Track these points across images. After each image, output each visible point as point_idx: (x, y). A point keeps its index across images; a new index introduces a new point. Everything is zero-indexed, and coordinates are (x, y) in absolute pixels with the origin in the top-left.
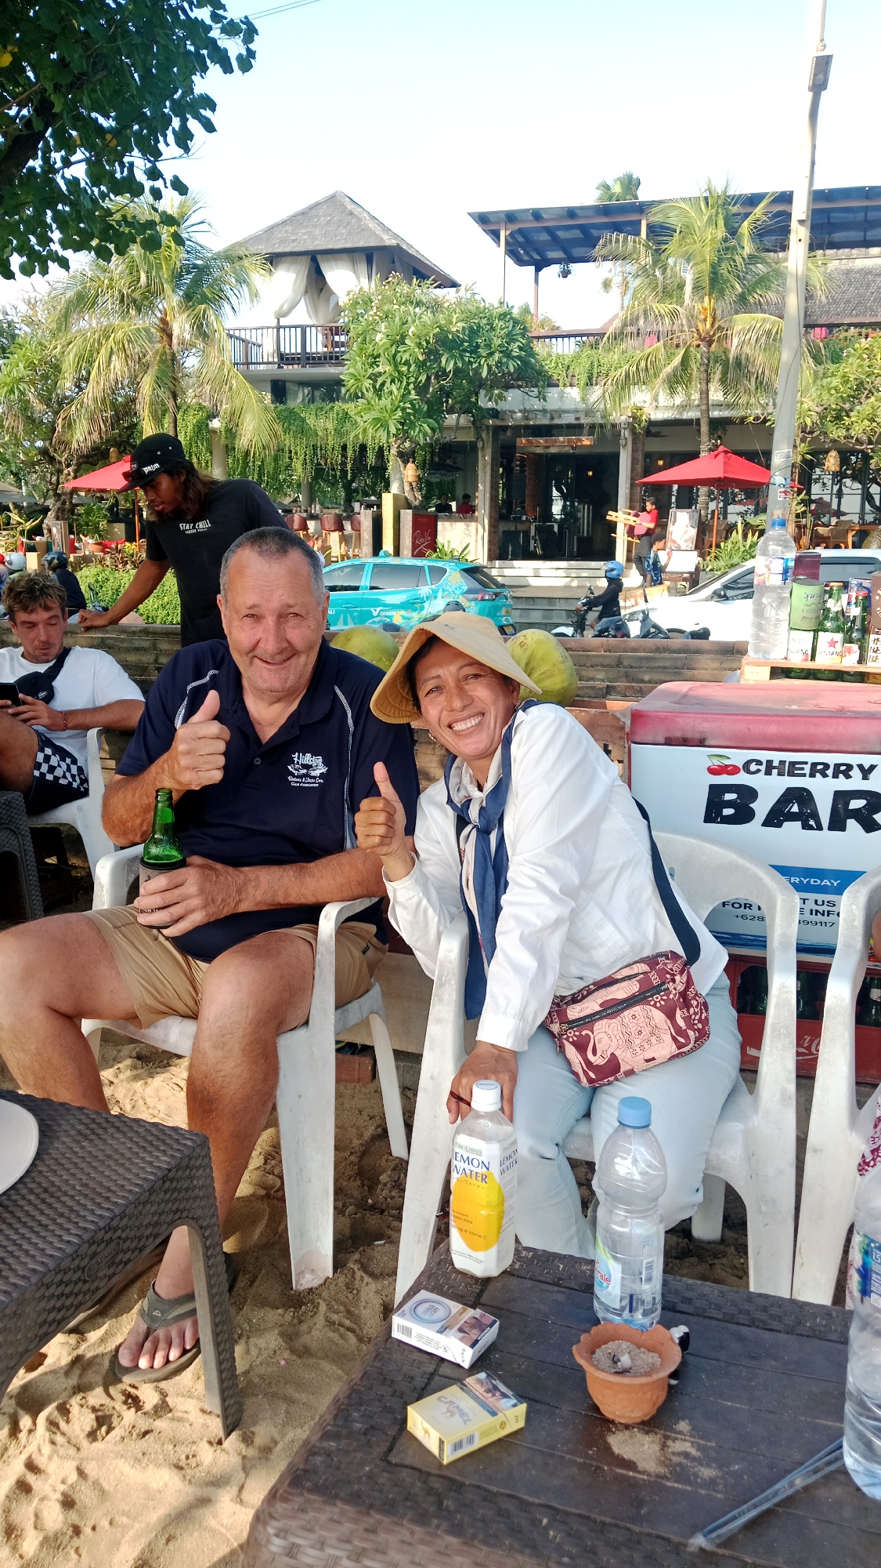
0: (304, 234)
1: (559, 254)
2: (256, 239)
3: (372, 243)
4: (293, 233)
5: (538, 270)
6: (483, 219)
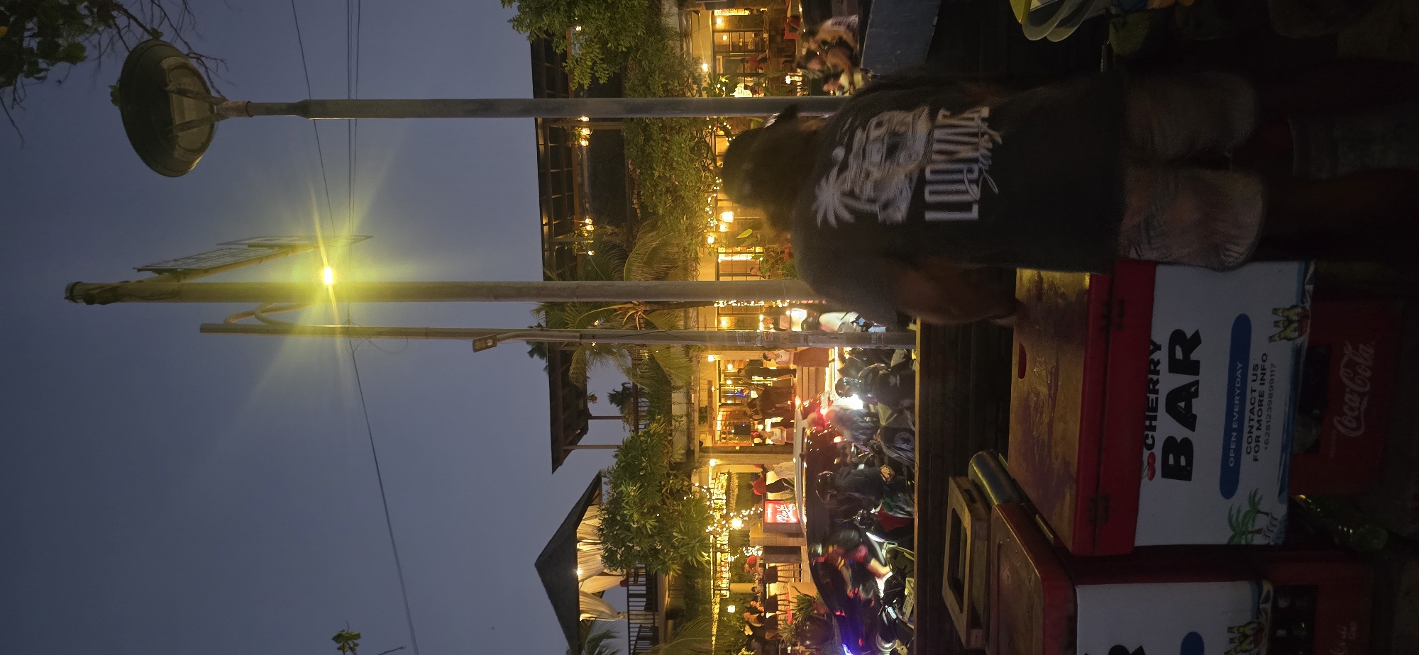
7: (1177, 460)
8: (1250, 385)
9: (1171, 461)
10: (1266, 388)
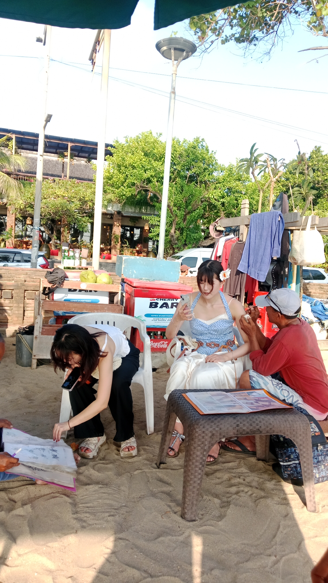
7: (153, 305)
8: (167, 318)
9: (153, 304)
10: (167, 321)
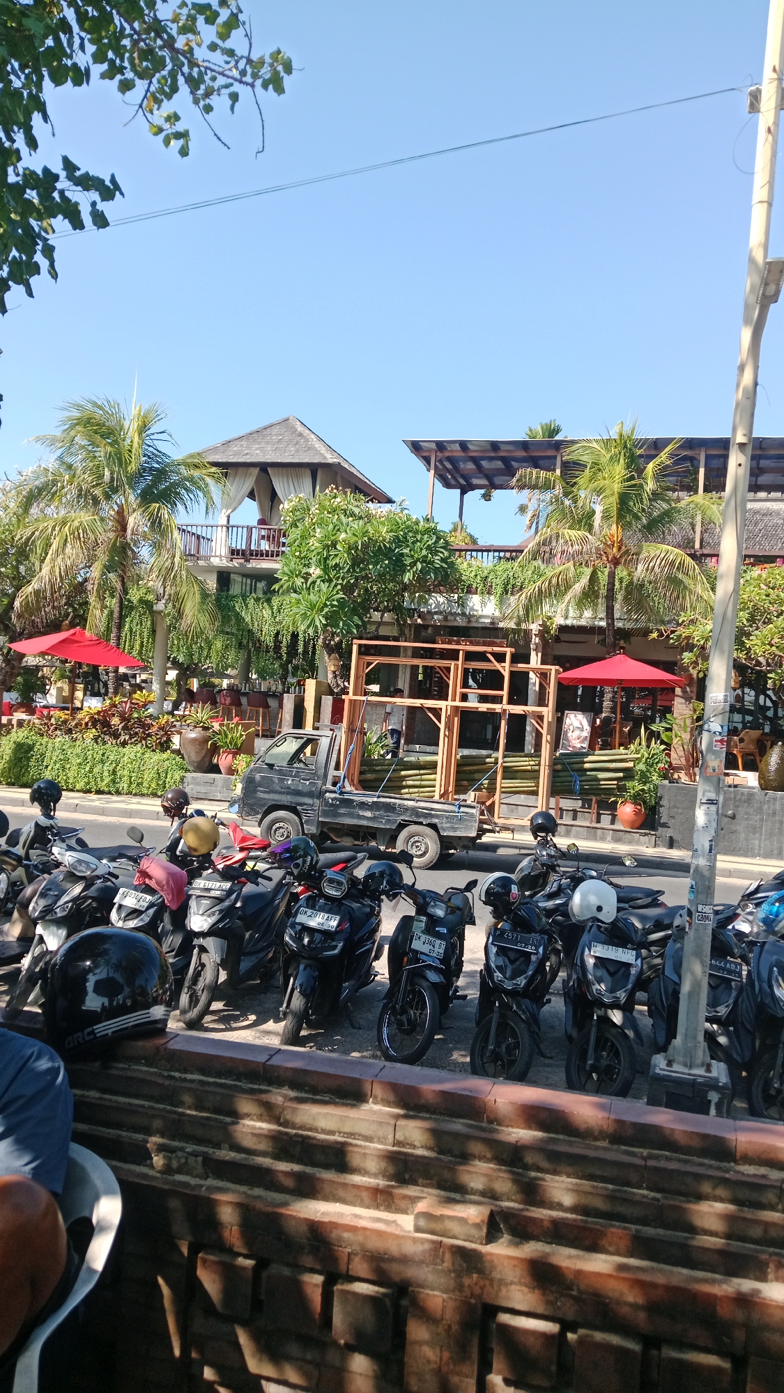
0: (257, 449)
1: (484, 482)
2: (214, 450)
3: (316, 460)
4: (247, 448)
5: (463, 493)
6: (416, 447)
